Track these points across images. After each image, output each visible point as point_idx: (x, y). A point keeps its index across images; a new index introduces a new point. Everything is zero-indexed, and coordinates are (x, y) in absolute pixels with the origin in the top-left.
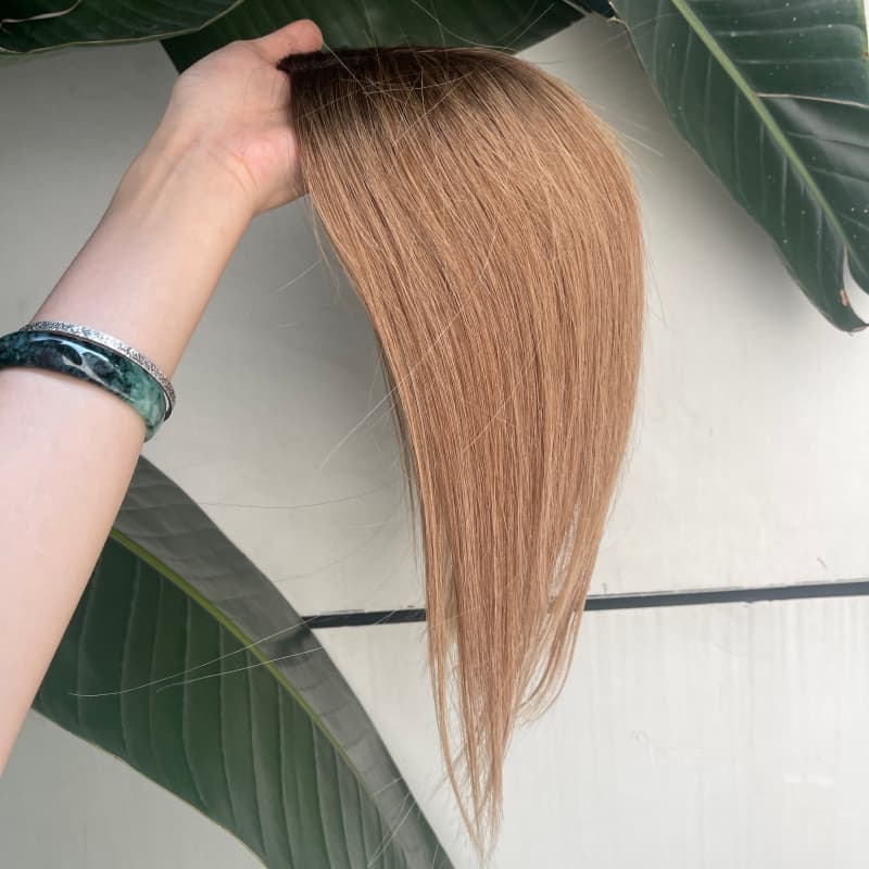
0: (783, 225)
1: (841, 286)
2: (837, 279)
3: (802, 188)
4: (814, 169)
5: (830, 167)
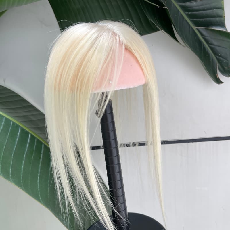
3: (207, 50)
4: (209, 45)
5: (214, 45)
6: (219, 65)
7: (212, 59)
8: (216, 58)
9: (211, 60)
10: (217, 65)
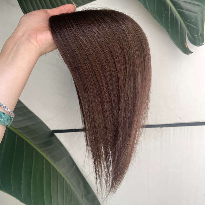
0: (169, 25)
1: (185, 42)
2: (184, 40)
3: (175, 15)
4: (178, 9)
5: (183, 9)
6: (188, 32)
7: (181, 26)
8: (185, 24)
9: (179, 27)
10: (187, 32)
